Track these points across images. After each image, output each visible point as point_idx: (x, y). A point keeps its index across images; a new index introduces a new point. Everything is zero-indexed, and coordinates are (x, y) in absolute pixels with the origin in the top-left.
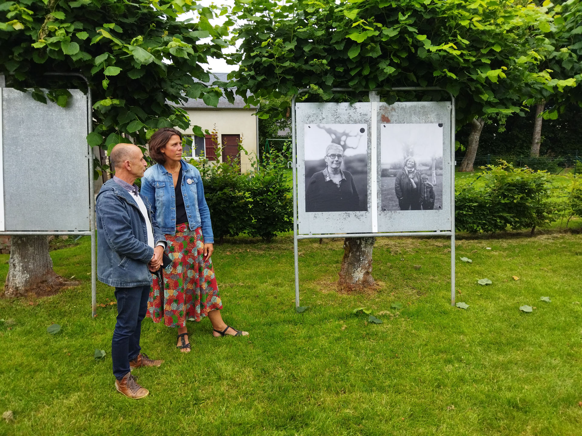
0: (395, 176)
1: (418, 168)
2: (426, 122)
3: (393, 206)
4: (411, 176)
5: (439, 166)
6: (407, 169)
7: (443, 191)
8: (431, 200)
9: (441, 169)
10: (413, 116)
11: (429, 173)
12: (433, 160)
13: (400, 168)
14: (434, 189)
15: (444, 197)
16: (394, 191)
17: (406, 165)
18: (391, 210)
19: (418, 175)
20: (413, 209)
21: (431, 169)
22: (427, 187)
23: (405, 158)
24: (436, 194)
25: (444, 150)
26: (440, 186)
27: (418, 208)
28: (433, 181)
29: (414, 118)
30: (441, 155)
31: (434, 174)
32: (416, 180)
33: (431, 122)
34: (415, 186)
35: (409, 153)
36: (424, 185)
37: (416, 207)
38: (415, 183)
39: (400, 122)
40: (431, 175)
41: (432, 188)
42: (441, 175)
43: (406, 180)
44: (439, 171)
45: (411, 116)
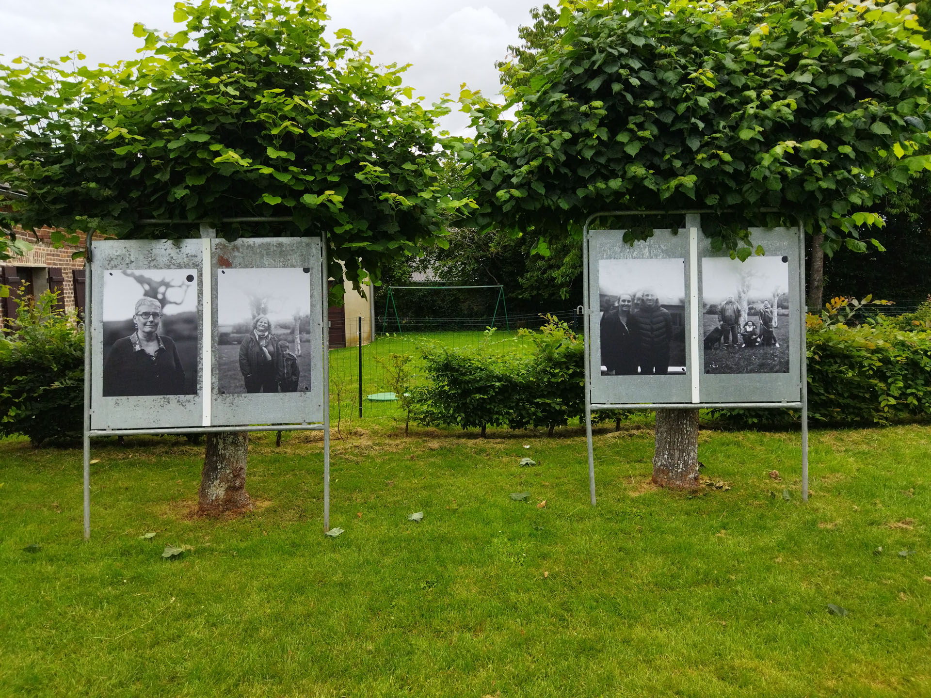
0: (239, 342)
1: (274, 331)
2: (284, 266)
3: (236, 387)
4: (263, 343)
5: (305, 327)
6: (257, 334)
7: (312, 364)
8: (294, 378)
9: (308, 332)
10: (265, 257)
11: (290, 338)
12: (295, 320)
13: (247, 331)
14: (298, 361)
15: (313, 373)
16: (238, 365)
18: (233, 393)
19: (275, 341)
20: (266, 391)
21: (293, 332)
22: (288, 359)
23: (254, 317)
24: (300, 369)
25: (312, 305)
26: (307, 357)
27: (274, 390)
29: (267, 260)
30: (308, 312)
31: (298, 340)
32: (271, 348)
33: (293, 266)
34: (269, 357)
35: (260, 309)
36: (283, 357)
37: (271, 388)
38: (269, 353)
39: (246, 267)
40: (293, 341)
41: (294, 360)
42: (309, 341)
43: (257, 349)
44: (305, 336)
45: (262, 257)
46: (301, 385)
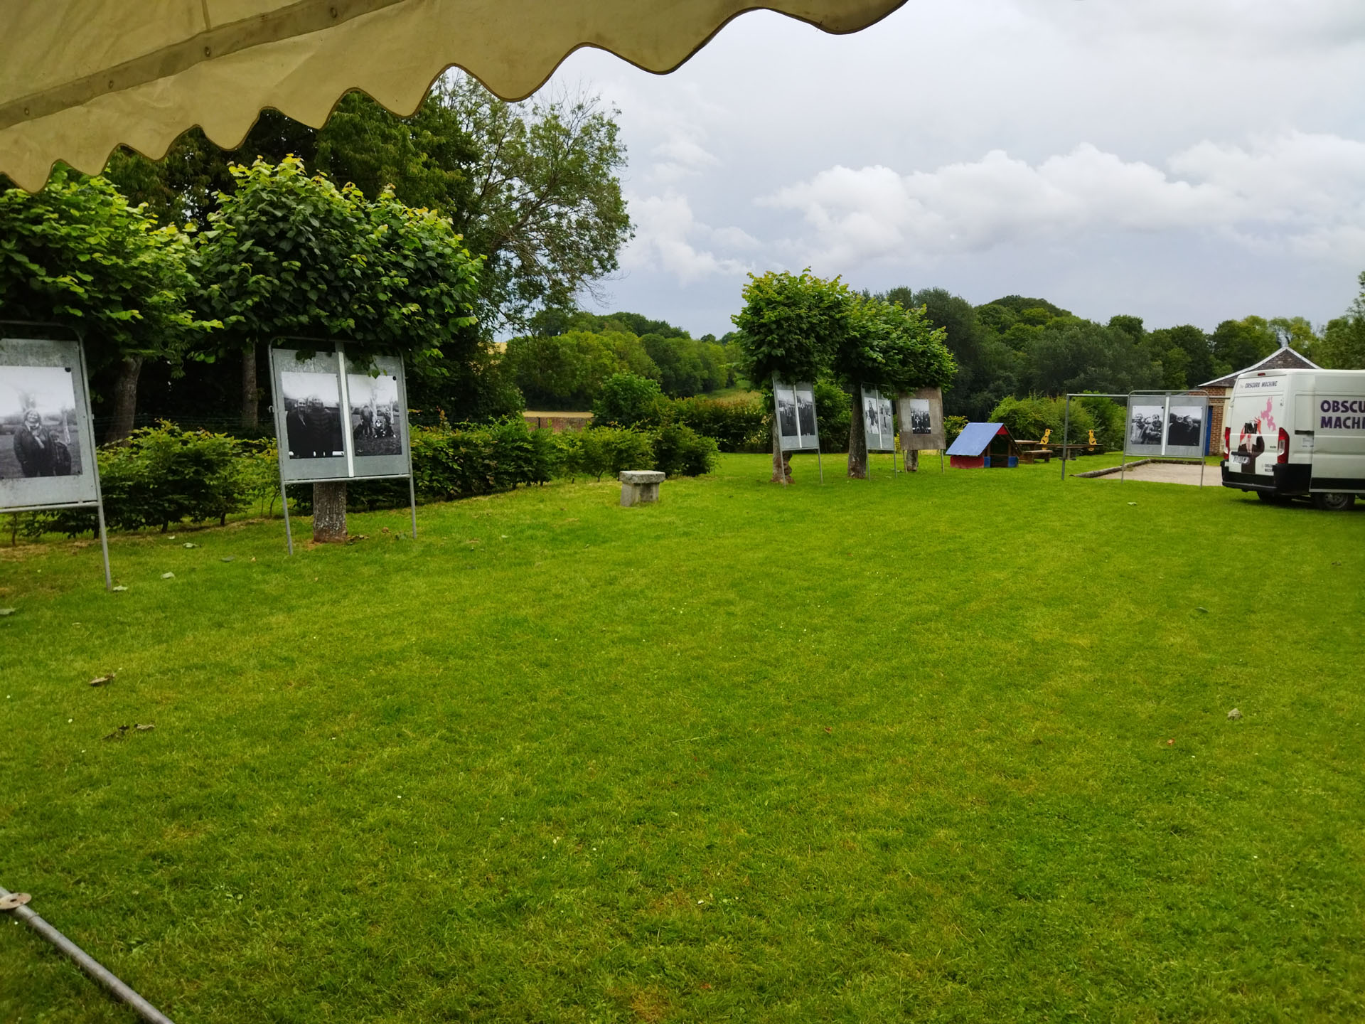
0: (12, 432)
1: (44, 423)
2: (47, 365)
3: (14, 473)
4: (35, 433)
5: (71, 419)
6: (29, 425)
7: (82, 451)
8: (67, 463)
9: (76, 424)
10: (29, 357)
11: (59, 429)
12: (63, 413)
13: (18, 423)
14: (68, 449)
15: (83, 459)
16: (13, 453)
17: (26, 419)
18: (12, 478)
19: (45, 431)
20: (43, 475)
21: (61, 424)
22: (59, 447)
23: (24, 410)
24: (72, 455)
25: (76, 401)
26: (76, 445)
27: (51, 474)
28: (66, 439)
29: (31, 360)
30: (74, 407)
31: (67, 430)
32: (43, 438)
33: (55, 366)
34: (42, 446)
35: (29, 403)
36: (55, 444)
37: (46, 472)
38: (43, 442)
39: (12, 364)
40: (62, 432)
41: (65, 448)
42: (76, 431)
43: (29, 438)
44: (73, 427)
45: (26, 357)
46: (74, 469)
